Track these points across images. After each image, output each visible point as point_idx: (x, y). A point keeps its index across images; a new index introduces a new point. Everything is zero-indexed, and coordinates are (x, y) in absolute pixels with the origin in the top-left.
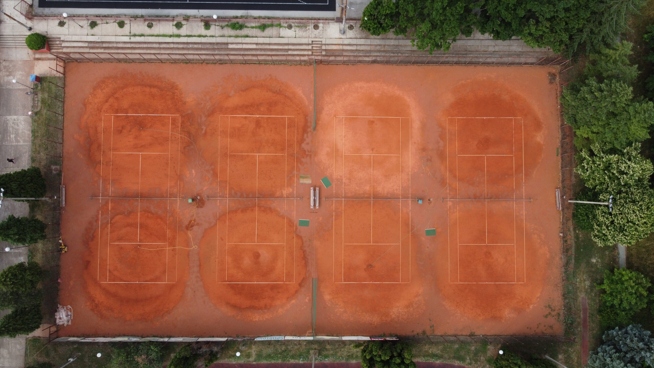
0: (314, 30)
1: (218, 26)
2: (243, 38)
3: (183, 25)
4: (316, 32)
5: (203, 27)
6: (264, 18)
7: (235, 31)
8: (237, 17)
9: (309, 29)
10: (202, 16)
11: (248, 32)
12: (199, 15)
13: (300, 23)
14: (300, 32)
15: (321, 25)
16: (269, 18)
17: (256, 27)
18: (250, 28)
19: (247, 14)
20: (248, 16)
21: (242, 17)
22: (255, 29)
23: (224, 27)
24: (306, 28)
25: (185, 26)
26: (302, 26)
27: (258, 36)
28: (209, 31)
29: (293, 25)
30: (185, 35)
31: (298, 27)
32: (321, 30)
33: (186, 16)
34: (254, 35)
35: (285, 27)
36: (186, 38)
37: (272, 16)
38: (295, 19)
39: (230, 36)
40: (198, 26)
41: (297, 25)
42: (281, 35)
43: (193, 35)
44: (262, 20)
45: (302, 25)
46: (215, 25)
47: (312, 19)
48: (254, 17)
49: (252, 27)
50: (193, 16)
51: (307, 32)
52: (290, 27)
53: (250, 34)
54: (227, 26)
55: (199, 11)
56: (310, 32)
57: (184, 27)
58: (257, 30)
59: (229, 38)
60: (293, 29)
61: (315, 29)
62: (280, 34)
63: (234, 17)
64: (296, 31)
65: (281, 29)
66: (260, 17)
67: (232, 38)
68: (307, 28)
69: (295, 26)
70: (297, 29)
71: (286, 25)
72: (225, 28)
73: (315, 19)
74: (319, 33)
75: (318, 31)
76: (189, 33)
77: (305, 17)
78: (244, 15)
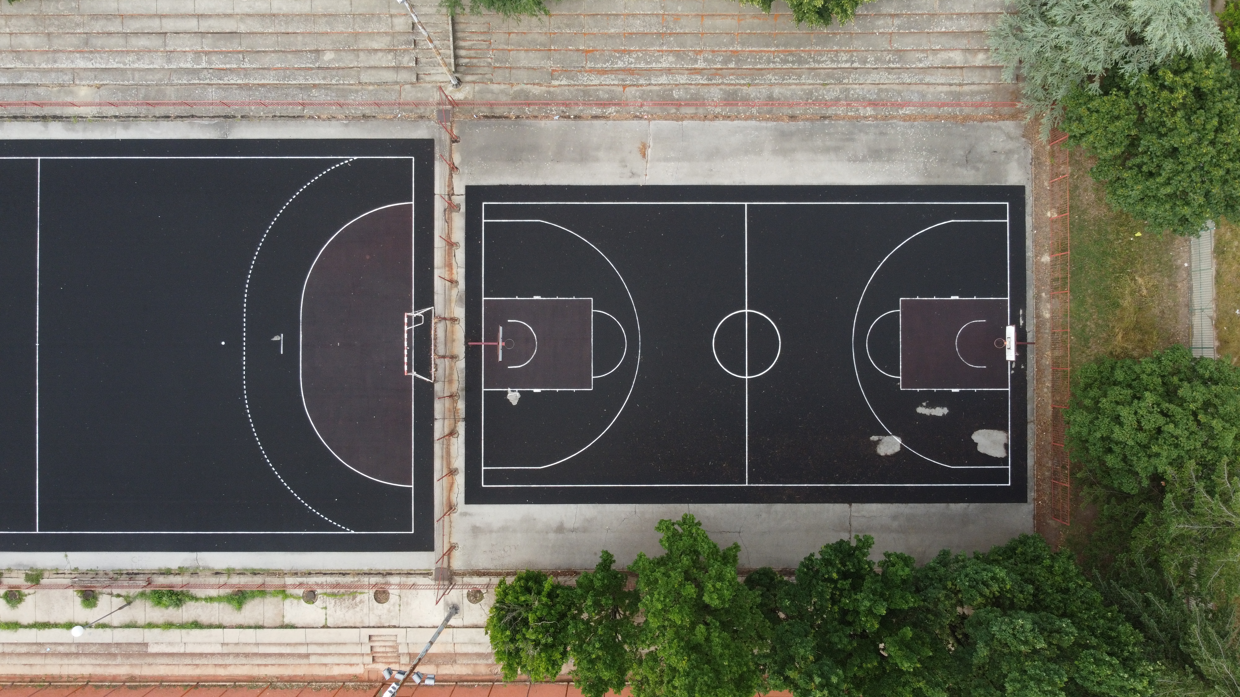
0: (376, 604)
1: (119, 596)
2: (184, 631)
3: (26, 595)
4: (381, 609)
5: (78, 600)
6: (242, 573)
7: (163, 609)
8: (167, 572)
9: (361, 602)
10: (76, 569)
11: (199, 611)
12: (68, 567)
13: (337, 585)
14: (338, 608)
15: (393, 592)
16: (255, 573)
17: (219, 599)
18: (204, 602)
19: (194, 564)
20: (197, 568)
21: (181, 571)
22: (216, 604)
23: (135, 598)
24: (354, 598)
25: (29, 597)
26: (343, 594)
27: (225, 624)
28: (95, 610)
29: (319, 591)
30: (31, 621)
31: (334, 595)
32: (394, 604)
33: (32, 569)
34: (215, 620)
35: (297, 597)
36: (34, 631)
37: (264, 567)
38: (325, 574)
39: (150, 626)
40: (66, 598)
41: (329, 591)
42: (287, 621)
43: (52, 621)
44: (236, 580)
45: (342, 590)
46: (111, 594)
47: (369, 574)
48: (213, 570)
49: (210, 599)
50: (52, 570)
51: (358, 609)
52: (311, 596)
53: (204, 619)
54: (143, 594)
55: (66, 556)
56: (366, 610)
57: (29, 601)
58: (222, 605)
59: (146, 630)
60: (319, 602)
61: (379, 602)
62: (283, 616)
63: (160, 570)
64: (326, 608)
65: (288, 602)
66: (230, 572)
67: (156, 631)
68: (358, 599)
69: (325, 594)
70: (331, 602)
71: (300, 592)
72: (138, 603)
73: (379, 574)
74: (389, 611)
75: (386, 605)
76: (41, 619)
77: (352, 568)
78: (186, 565)
